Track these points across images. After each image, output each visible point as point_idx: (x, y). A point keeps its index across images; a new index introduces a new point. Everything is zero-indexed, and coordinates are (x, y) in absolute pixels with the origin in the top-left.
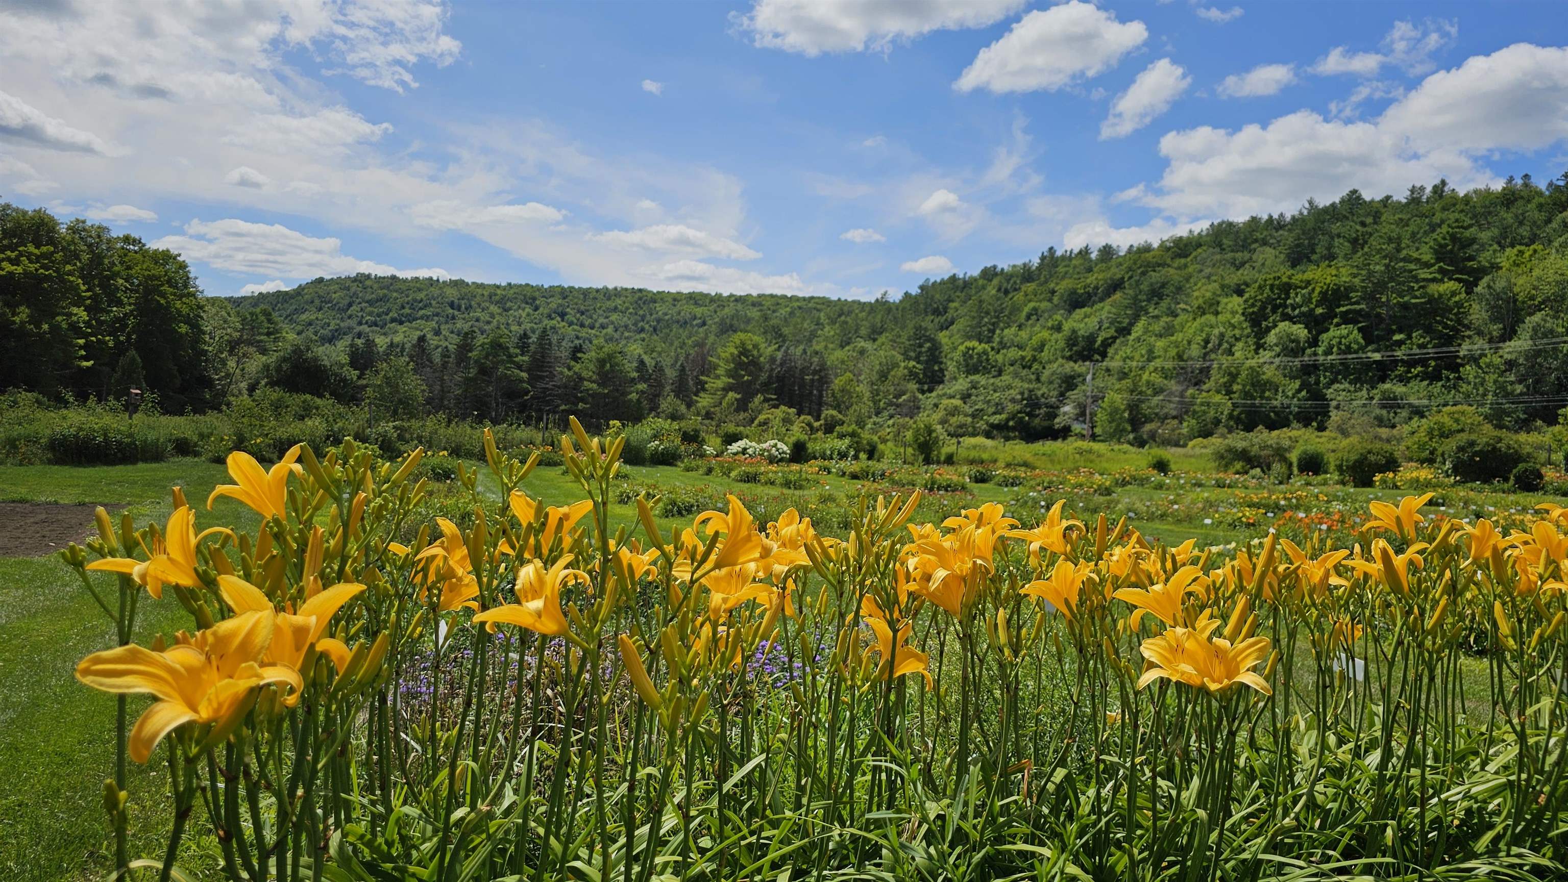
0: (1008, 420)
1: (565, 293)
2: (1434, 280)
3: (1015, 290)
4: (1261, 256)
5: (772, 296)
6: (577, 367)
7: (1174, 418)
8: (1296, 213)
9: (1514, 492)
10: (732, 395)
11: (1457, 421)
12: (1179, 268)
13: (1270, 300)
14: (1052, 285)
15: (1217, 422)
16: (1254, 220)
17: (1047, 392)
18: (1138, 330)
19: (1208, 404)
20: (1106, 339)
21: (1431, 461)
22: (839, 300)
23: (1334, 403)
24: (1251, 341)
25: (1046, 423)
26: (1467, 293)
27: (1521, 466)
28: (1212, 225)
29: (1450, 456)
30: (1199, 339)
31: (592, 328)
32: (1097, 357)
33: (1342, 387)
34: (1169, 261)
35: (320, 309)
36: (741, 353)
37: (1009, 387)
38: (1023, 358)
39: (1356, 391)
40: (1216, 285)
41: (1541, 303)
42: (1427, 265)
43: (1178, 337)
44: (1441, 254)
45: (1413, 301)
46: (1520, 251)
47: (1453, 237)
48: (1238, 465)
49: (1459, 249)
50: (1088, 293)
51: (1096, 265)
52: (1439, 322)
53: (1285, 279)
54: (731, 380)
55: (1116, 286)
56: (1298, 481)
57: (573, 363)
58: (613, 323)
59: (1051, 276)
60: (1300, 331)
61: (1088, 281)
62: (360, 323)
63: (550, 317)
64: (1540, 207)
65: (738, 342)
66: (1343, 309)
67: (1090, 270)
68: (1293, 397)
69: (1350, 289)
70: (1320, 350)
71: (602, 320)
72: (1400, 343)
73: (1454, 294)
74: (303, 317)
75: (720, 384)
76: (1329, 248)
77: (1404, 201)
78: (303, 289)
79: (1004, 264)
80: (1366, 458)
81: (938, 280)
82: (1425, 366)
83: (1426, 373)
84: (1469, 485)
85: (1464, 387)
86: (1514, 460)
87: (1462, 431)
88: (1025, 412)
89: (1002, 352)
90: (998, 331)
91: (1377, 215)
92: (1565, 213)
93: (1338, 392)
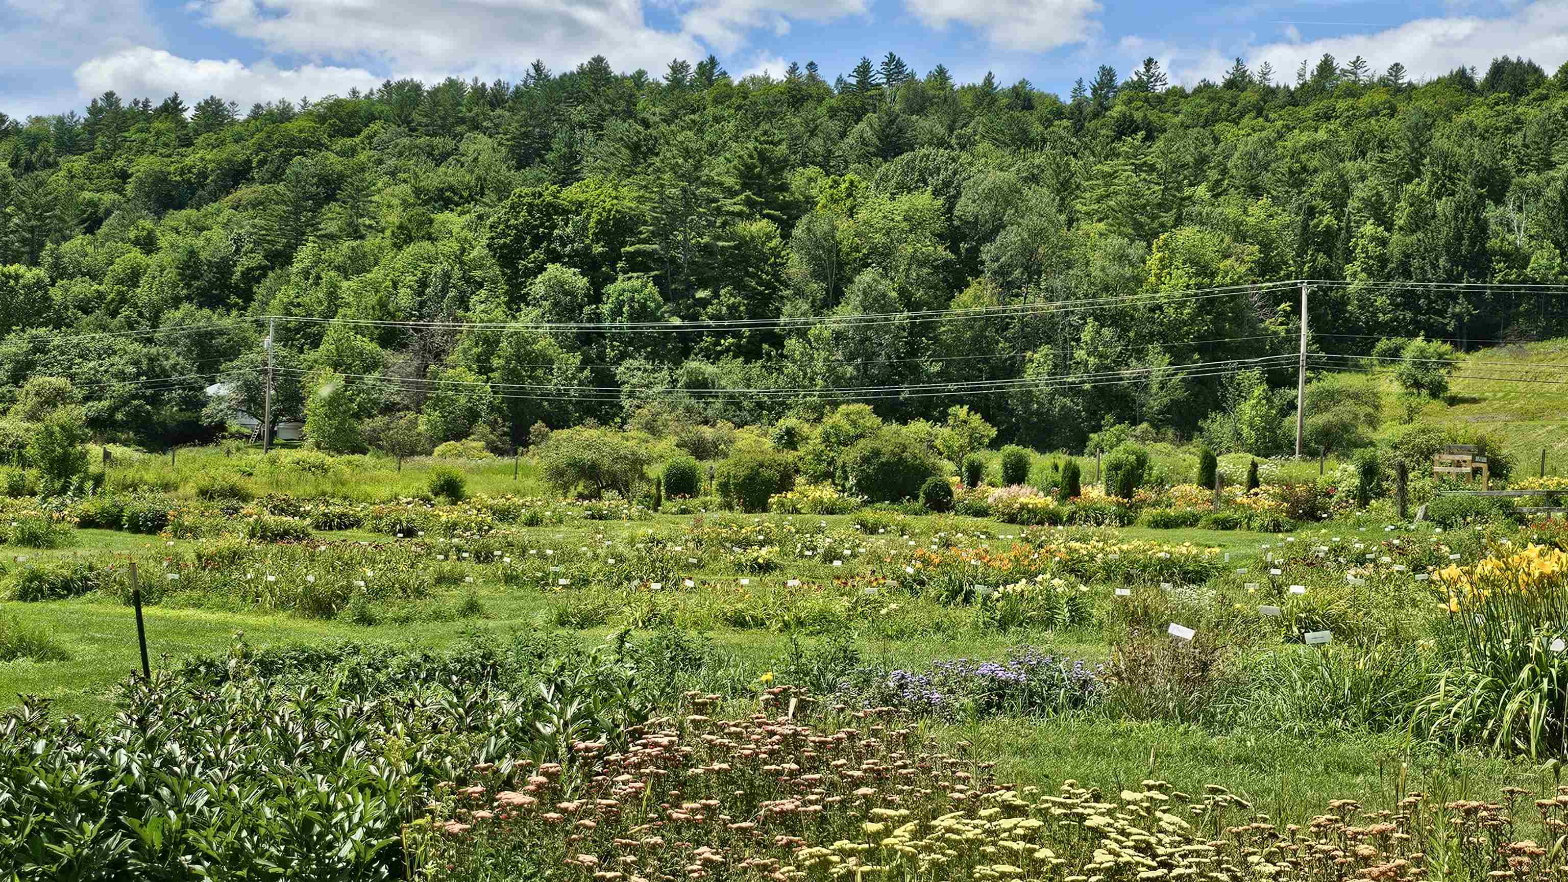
0: (113, 410)
2: (743, 215)
3: (48, 165)
4: (472, 147)
8: (520, 82)
9: (926, 513)
11: (854, 423)
12: (342, 153)
13: (527, 228)
14: (120, 163)
15: (473, 415)
16: (453, 86)
18: (305, 254)
19: (456, 388)
20: (250, 270)
21: (828, 475)
23: (626, 388)
24: (503, 287)
25: (183, 416)
26: (783, 237)
28: (387, 85)
29: (853, 469)
30: (410, 279)
32: (234, 299)
33: (636, 364)
34: (325, 140)
37: (110, 351)
39: (654, 371)
40: (407, 188)
41: (866, 256)
42: (731, 193)
43: (375, 274)
44: (748, 178)
45: (720, 244)
46: (835, 181)
47: (763, 158)
49: (769, 174)
50: (189, 181)
51: (197, 133)
52: (753, 276)
53: (548, 198)
55: (237, 175)
59: (117, 147)
60: (576, 279)
61: (188, 161)
66: (628, 249)
67: (187, 142)
68: (574, 378)
69: (639, 220)
70: (605, 309)
72: (705, 303)
73: (769, 238)
76: (570, 145)
77: (665, 83)
80: (758, 473)
82: (737, 335)
83: (738, 346)
84: (878, 505)
85: (790, 368)
86: (922, 472)
87: (861, 436)
88: (144, 397)
89: (59, 283)
90: (49, 245)
91: (631, 100)
92: (861, 125)
93: (631, 371)
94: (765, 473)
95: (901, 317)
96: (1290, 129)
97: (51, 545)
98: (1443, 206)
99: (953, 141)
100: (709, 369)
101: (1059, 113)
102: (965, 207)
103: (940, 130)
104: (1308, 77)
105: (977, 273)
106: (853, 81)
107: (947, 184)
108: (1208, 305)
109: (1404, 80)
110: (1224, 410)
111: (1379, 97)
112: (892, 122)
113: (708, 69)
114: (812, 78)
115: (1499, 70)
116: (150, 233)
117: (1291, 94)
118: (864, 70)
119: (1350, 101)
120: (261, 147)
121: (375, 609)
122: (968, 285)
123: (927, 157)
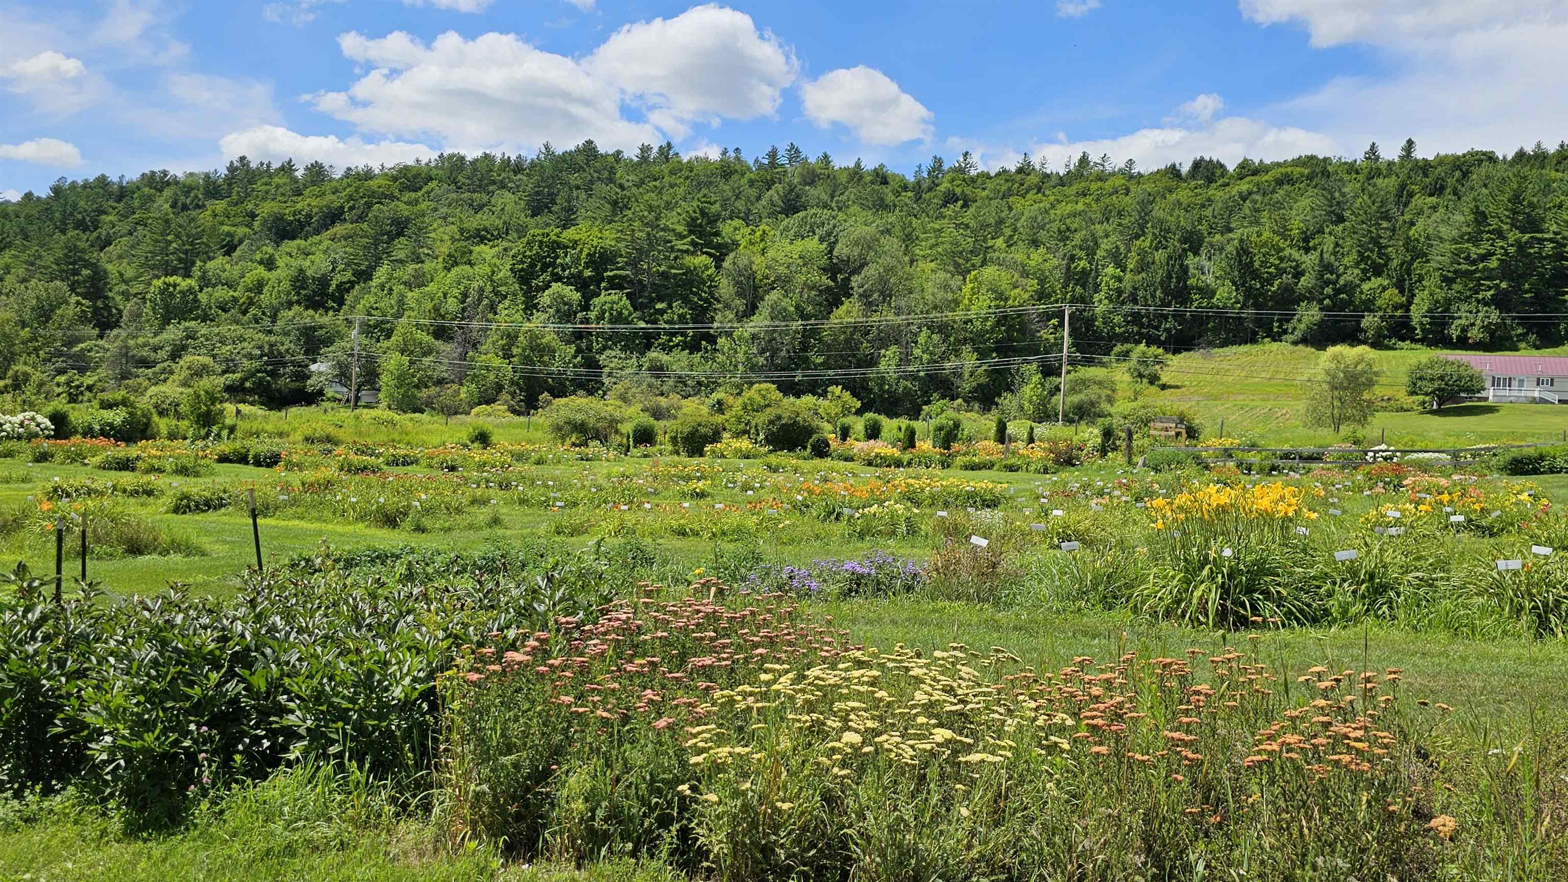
2: (688, 252)
3: (198, 207)
4: (501, 201)
7: (452, 382)
9: (812, 458)
11: (765, 398)
12: (409, 203)
13: (539, 258)
14: (250, 207)
15: (499, 387)
18: (381, 273)
19: (487, 368)
20: (342, 283)
21: (745, 432)
23: (606, 370)
24: (521, 298)
25: (293, 385)
26: (717, 267)
30: (456, 292)
32: (330, 303)
33: (613, 353)
34: (397, 193)
39: (626, 359)
40: (454, 228)
41: (774, 282)
42: (681, 237)
43: (431, 288)
44: (693, 226)
45: (673, 271)
46: (753, 230)
47: (703, 213)
48: (574, 437)
49: (707, 224)
50: (299, 221)
51: (306, 187)
52: (695, 294)
53: (553, 237)
55: (333, 217)
59: (247, 195)
60: (572, 294)
61: (299, 206)
66: (609, 273)
67: (298, 193)
68: (570, 362)
69: (616, 253)
70: (592, 315)
72: (662, 312)
73: (707, 268)
76: (569, 201)
77: (635, 159)
79: (178, 170)
80: (697, 430)
81: (80, 182)
82: (684, 335)
83: (685, 342)
84: (779, 453)
85: (720, 358)
86: (808, 431)
87: (769, 406)
89: (205, 290)
90: (198, 263)
91: (612, 171)
92: (771, 192)
93: (610, 358)
94: (703, 430)
95: (797, 325)
96: (1059, 202)
97: (197, 475)
98: (1160, 256)
99: (834, 205)
100: (665, 358)
101: (905, 188)
102: (842, 250)
103: (825, 197)
104: (1072, 167)
105: (849, 296)
106: (766, 162)
107: (829, 234)
108: (1002, 320)
109: (1134, 171)
110: (1012, 391)
111: (1119, 182)
112: (792, 190)
113: (666, 151)
114: (738, 158)
115: (1197, 165)
116: (271, 256)
117: (1061, 178)
118: (773, 154)
119: (1100, 184)
120: (351, 198)
121: (426, 522)
122: (842, 303)
123: (816, 215)
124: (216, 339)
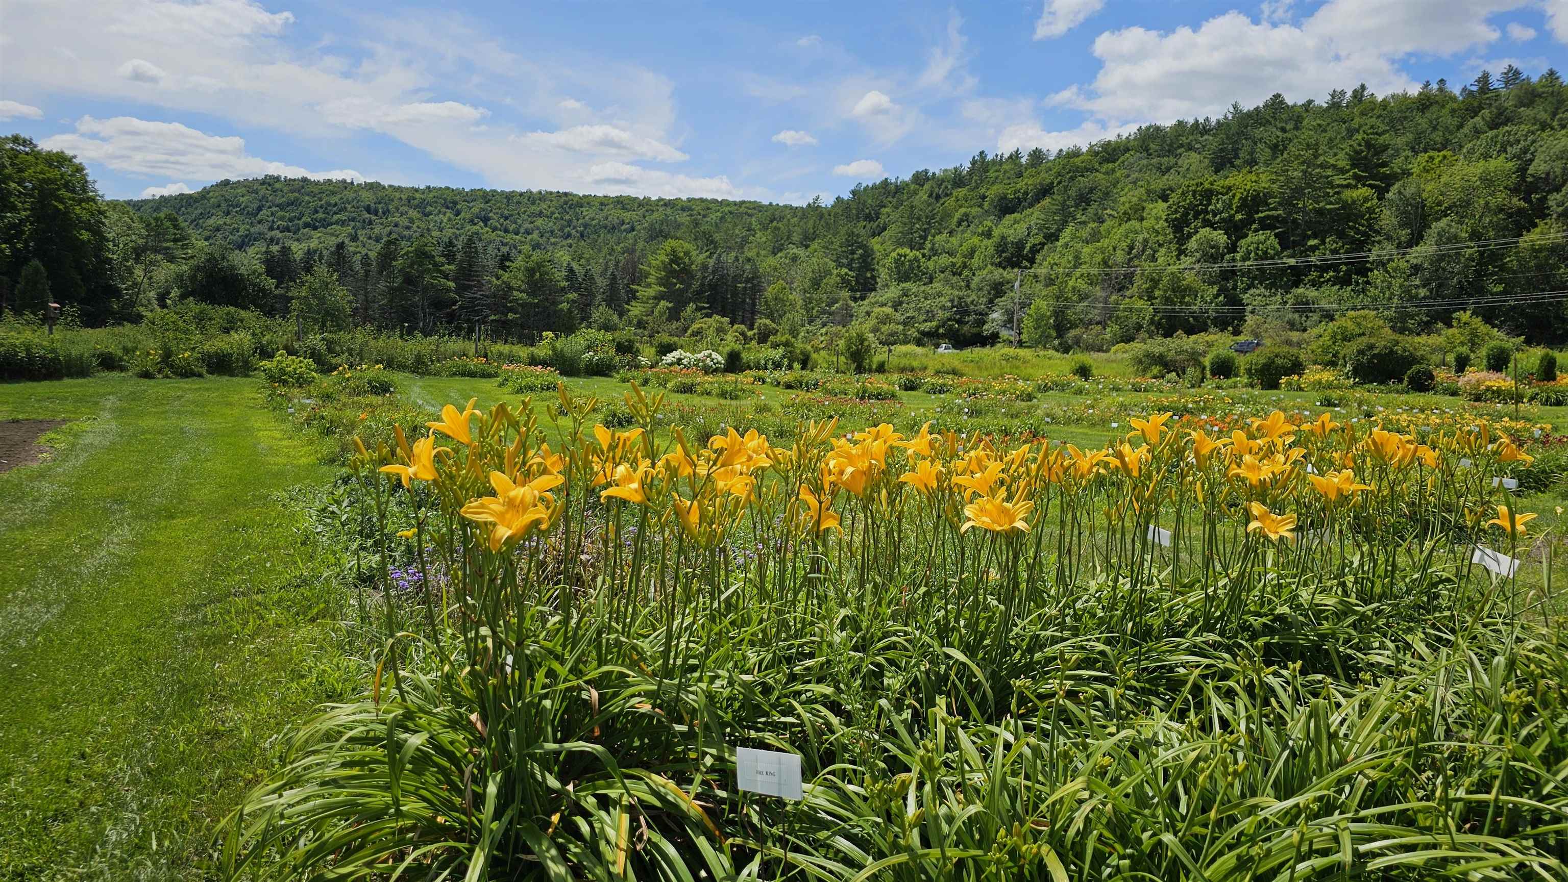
0: (938, 327)
1: (487, 197)
2: (1348, 186)
3: (947, 195)
4: (1187, 161)
5: (702, 200)
6: (506, 276)
7: (1098, 323)
8: (1221, 117)
9: (1407, 392)
10: (663, 303)
11: (1359, 325)
12: (1107, 173)
13: (1192, 207)
14: (983, 191)
15: (1139, 327)
16: (1180, 123)
17: (976, 298)
18: (1066, 235)
19: (1131, 310)
20: (1034, 245)
21: (1333, 364)
22: (771, 204)
23: (1249, 308)
24: (1174, 247)
25: (975, 330)
26: (1379, 199)
27: (1415, 368)
28: (1140, 129)
29: (1351, 359)
30: (1124, 245)
31: (517, 234)
32: (1025, 263)
33: (1258, 292)
34: (1097, 166)
35: (228, 213)
36: (672, 261)
37: (940, 295)
38: (954, 264)
39: (1271, 296)
40: (1142, 191)
41: (1447, 209)
42: (1343, 171)
43: (1105, 242)
44: (1356, 160)
45: (1328, 207)
46: (1430, 157)
47: (1368, 144)
48: (1155, 370)
49: (1373, 156)
50: (1018, 198)
51: (1026, 169)
52: (1352, 228)
53: (1207, 186)
54: (662, 289)
55: (1045, 191)
56: (1209, 384)
57: (501, 272)
58: (538, 228)
59: (982, 181)
60: (1220, 237)
61: (1018, 186)
62: (271, 229)
63: (472, 222)
64: (1453, 111)
65: (669, 249)
66: (1261, 215)
67: (1020, 175)
68: (1211, 302)
69: (1269, 195)
70: (1238, 256)
71: (527, 225)
72: (1314, 249)
73: (1366, 200)
74: (211, 221)
75: (651, 292)
76: (1251, 153)
77: (1325, 105)
78: (208, 192)
79: (936, 168)
80: (1273, 362)
81: (871, 185)
82: (1337, 271)
83: (1336, 277)
85: (1372, 291)
86: (1408, 362)
87: (1363, 334)
88: (955, 320)
89: (933, 258)
90: (931, 238)
92: (1477, 119)
93: (1253, 297)
94: (1279, 362)
99: (1555, 124)
100: (1312, 293)
102: (1539, 167)
103: (1544, 116)
105: (1543, 216)
106: (1475, 88)
107: (1525, 151)
112: (1501, 114)
113: (1359, 93)
114: (1441, 90)
118: (1484, 79)
122: (1535, 225)
123: (1509, 132)
124: (922, 295)
